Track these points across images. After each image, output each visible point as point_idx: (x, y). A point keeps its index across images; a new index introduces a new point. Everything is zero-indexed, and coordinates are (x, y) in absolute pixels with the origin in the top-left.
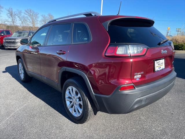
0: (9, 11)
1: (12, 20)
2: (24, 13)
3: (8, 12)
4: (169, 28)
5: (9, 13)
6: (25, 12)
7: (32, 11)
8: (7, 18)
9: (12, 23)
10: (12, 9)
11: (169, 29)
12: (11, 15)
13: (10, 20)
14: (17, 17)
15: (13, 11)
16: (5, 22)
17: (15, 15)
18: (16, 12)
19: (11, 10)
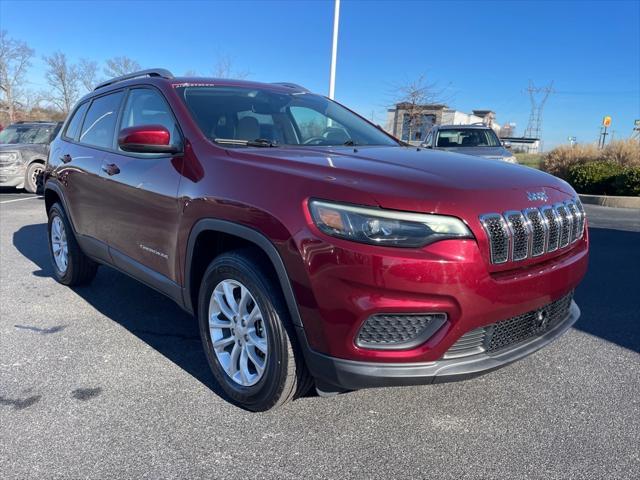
0: (54, 65)
1: (65, 93)
2: (105, 70)
3: (50, 68)
4: (609, 118)
5: (52, 72)
6: (107, 67)
7: (131, 63)
8: (48, 88)
9: (62, 104)
10: (63, 56)
11: (608, 123)
12: (61, 77)
13: (57, 93)
14: (79, 83)
15: (67, 64)
16: (39, 100)
17: (75, 76)
18: (77, 69)
19: (60, 60)
